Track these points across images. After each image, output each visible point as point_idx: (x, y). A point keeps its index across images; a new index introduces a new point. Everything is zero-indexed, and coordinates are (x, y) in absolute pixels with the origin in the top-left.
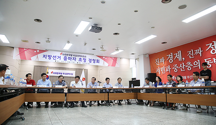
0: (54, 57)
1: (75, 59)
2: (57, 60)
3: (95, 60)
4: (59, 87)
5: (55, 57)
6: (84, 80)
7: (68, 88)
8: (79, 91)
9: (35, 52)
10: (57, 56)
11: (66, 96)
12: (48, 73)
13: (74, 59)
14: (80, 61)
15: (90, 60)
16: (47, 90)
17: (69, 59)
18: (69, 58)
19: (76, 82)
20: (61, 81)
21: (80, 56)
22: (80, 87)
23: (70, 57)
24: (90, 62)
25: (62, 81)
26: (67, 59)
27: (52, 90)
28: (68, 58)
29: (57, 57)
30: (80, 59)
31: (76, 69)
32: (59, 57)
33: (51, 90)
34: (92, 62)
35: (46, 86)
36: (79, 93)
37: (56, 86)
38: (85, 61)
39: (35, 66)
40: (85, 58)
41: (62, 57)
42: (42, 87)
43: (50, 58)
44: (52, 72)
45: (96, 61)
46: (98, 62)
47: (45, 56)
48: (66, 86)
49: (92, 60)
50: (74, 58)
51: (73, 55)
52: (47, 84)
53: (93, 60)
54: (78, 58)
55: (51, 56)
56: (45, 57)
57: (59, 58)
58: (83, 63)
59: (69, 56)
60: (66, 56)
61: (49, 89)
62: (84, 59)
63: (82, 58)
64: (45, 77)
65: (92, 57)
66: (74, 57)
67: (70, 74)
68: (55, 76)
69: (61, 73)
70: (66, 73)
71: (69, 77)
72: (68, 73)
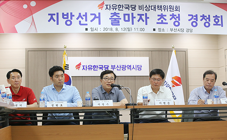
0: (80, 19)
1: (144, 17)
2: (90, 25)
3: (209, 18)
4: (105, 105)
5: (84, 17)
6: (177, 85)
7: (131, 107)
8: (166, 114)
9: (25, 6)
10: (88, 15)
11: (126, 131)
12: (67, 67)
13: (141, 18)
14: (162, 23)
15: (194, 19)
16: (70, 117)
17: (127, 19)
18: (127, 17)
19: (155, 89)
20: (110, 87)
21: (160, 8)
22: (167, 104)
23: (128, 15)
24: (195, 24)
25: (113, 86)
26: (122, 21)
27: (83, 114)
28: (121, 16)
29: (90, 17)
30: (162, 16)
31: (150, 53)
32: (95, 17)
33: (80, 114)
34: (201, 23)
35: (65, 105)
36: (165, 120)
37: (94, 101)
38: (177, 23)
39: (28, 51)
40: (176, 13)
41: (106, 15)
42: (55, 106)
43: (69, 23)
44: (78, 66)
45: (212, 22)
46: (220, 23)
47: (55, 17)
48: (125, 101)
49: (199, 18)
50: (141, 15)
51: (137, 8)
52: (69, 97)
53: (203, 17)
54: (153, 15)
55: (72, 16)
56: (56, 19)
57: (97, 20)
58: (171, 30)
59: (126, 11)
60: (117, 11)
61: (76, 113)
62: (173, 16)
63: (168, 14)
64: (60, 78)
65: (199, 10)
66: (141, 12)
67: (133, 67)
68: (88, 77)
69: (105, 66)
70: (120, 67)
71: (131, 77)
72: (126, 66)
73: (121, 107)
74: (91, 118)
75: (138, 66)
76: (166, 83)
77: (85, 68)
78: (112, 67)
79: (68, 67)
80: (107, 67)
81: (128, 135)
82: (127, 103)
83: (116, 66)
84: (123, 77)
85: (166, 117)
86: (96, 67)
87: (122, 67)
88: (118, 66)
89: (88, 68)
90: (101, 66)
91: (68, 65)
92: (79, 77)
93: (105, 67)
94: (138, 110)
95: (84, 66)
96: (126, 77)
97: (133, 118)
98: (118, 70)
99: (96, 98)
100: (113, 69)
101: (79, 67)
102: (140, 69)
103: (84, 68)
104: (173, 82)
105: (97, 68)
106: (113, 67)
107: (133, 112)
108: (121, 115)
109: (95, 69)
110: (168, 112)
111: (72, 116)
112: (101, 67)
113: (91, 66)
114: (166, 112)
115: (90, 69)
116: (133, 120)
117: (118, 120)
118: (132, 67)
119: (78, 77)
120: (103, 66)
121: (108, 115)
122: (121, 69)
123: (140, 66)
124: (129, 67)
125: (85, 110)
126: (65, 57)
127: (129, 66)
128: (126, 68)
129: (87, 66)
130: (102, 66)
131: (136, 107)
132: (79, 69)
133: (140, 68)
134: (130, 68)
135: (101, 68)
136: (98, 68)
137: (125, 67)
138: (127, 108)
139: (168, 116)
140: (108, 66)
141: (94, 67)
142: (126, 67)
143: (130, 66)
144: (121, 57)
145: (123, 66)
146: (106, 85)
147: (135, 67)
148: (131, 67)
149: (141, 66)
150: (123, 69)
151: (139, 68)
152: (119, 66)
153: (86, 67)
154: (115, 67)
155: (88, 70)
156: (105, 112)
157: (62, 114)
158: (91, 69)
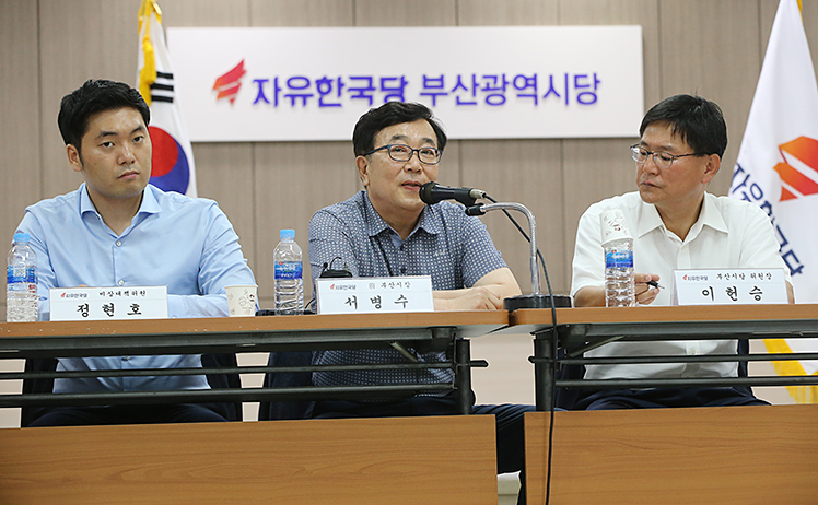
4: (389, 307)
7: (539, 317)
8: (744, 356)
11: (510, 453)
12: (162, 88)
16: (185, 375)
22: (745, 298)
25: (431, 195)
27: (262, 359)
33: (243, 359)
35: (158, 306)
36: (736, 394)
37: (324, 285)
44: (229, 83)
52: (175, 260)
61: (218, 351)
64: (128, 150)
67: (552, 89)
68: (289, 148)
69: (383, 80)
70: (475, 85)
71: (535, 145)
72: (505, 83)
73: (480, 316)
74: (306, 380)
75: (576, 77)
76: (739, 179)
77: (269, 91)
78: (426, 87)
79: (171, 88)
80: (396, 84)
81: (523, 477)
82: (516, 292)
83: (450, 83)
84: (491, 145)
85: (742, 372)
86: (330, 89)
87: (488, 89)
88: (459, 84)
89: (285, 90)
90: (364, 84)
91: (170, 76)
92: (235, 149)
93: (383, 89)
94: (578, 332)
95: (261, 82)
96: (508, 146)
97: (548, 377)
98: (459, 103)
99: (336, 267)
100: (434, 96)
101: (235, 90)
102: (590, 98)
103: (261, 95)
104: (783, 170)
105: (339, 94)
106: (434, 86)
107: (547, 347)
108: (483, 364)
109: (327, 99)
110: (756, 346)
111: (197, 372)
112: (361, 90)
113: (303, 83)
114: (744, 347)
115: (299, 101)
116: (548, 389)
117: (465, 392)
118: (543, 87)
119: (226, 149)
120: (376, 83)
121: (408, 361)
122: (481, 96)
123: (590, 81)
124: (527, 85)
125: (270, 334)
126: (151, 26)
127: (527, 79)
128: (510, 92)
129: (282, 84)
130: (370, 79)
131: (565, 317)
132: (232, 101)
133: (591, 89)
134: (530, 91)
135: (361, 94)
136: (346, 95)
137: (500, 84)
138: (512, 321)
139: (755, 369)
140: (404, 83)
141: (324, 88)
142: (510, 88)
143: (531, 82)
144: (478, 25)
145: (491, 81)
146: (394, 186)
147: (559, 87)
148: (535, 86)
149: (596, 82)
150: (492, 100)
151: (586, 91)
152: (467, 82)
153: (277, 89)
154: (442, 86)
155: (284, 103)
156: (387, 345)
157: (140, 362)
158: (305, 97)
